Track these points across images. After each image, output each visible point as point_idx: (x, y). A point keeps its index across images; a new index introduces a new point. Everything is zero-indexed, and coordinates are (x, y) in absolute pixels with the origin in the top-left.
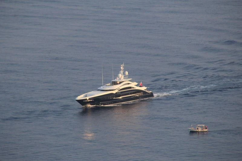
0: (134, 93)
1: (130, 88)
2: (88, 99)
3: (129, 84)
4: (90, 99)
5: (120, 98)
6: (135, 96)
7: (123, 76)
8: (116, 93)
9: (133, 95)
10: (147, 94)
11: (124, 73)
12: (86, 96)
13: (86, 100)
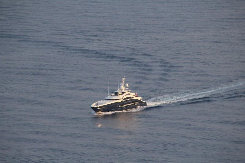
0: (133, 102)
1: (130, 97)
2: (99, 107)
3: (129, 94)
4: (100, 107)
5: (124, 106)
6: (134, 105)
7: (124, 88)
8: (121, 102)
9: (132, 104)
10: (142, 103)
11: (125, 85)
12: (97, 105)
13: (97, 107)
